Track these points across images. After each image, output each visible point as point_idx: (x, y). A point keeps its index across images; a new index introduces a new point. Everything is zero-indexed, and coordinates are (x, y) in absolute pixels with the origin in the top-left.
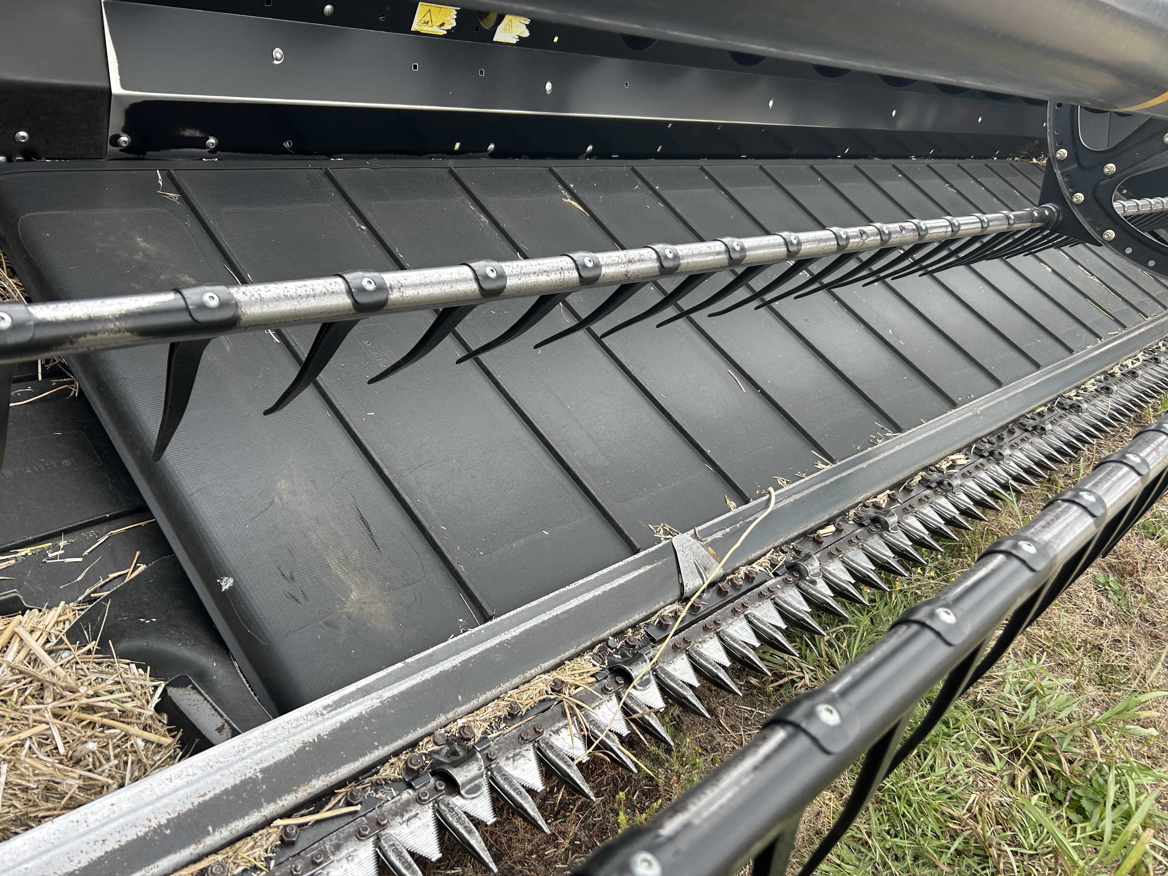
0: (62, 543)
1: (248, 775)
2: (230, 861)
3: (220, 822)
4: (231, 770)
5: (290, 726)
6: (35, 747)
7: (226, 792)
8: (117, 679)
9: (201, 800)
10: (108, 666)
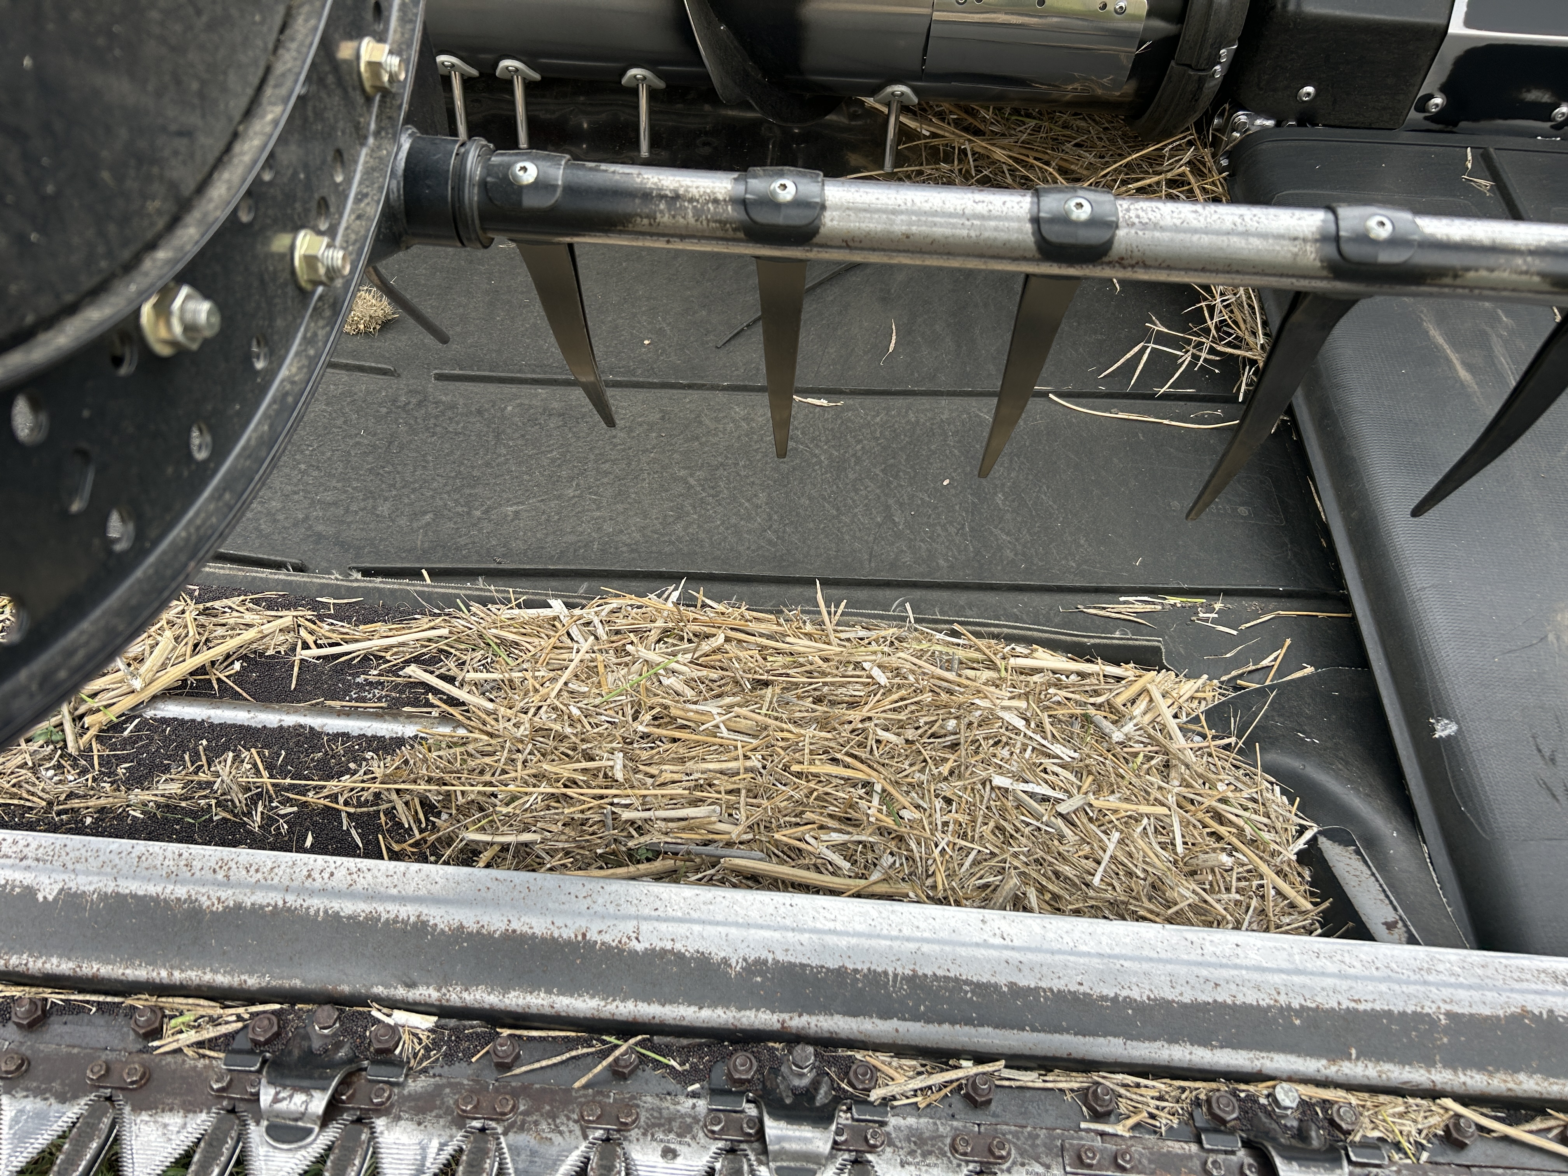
0: (1218, 606)
1: (1427, 1010)
2: (1366, 1114)
3: (1368, 1053)
4: (1404, 988)
5: (1509, 974)
6: (1150, 830)
7: (1389, 1014)
8: (1255, 795)
9: (1352, 1005)
10: (1246, 775)
